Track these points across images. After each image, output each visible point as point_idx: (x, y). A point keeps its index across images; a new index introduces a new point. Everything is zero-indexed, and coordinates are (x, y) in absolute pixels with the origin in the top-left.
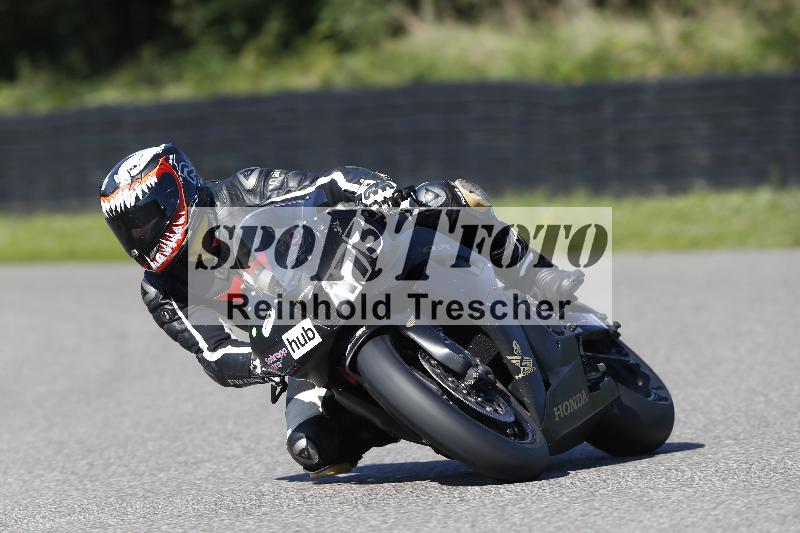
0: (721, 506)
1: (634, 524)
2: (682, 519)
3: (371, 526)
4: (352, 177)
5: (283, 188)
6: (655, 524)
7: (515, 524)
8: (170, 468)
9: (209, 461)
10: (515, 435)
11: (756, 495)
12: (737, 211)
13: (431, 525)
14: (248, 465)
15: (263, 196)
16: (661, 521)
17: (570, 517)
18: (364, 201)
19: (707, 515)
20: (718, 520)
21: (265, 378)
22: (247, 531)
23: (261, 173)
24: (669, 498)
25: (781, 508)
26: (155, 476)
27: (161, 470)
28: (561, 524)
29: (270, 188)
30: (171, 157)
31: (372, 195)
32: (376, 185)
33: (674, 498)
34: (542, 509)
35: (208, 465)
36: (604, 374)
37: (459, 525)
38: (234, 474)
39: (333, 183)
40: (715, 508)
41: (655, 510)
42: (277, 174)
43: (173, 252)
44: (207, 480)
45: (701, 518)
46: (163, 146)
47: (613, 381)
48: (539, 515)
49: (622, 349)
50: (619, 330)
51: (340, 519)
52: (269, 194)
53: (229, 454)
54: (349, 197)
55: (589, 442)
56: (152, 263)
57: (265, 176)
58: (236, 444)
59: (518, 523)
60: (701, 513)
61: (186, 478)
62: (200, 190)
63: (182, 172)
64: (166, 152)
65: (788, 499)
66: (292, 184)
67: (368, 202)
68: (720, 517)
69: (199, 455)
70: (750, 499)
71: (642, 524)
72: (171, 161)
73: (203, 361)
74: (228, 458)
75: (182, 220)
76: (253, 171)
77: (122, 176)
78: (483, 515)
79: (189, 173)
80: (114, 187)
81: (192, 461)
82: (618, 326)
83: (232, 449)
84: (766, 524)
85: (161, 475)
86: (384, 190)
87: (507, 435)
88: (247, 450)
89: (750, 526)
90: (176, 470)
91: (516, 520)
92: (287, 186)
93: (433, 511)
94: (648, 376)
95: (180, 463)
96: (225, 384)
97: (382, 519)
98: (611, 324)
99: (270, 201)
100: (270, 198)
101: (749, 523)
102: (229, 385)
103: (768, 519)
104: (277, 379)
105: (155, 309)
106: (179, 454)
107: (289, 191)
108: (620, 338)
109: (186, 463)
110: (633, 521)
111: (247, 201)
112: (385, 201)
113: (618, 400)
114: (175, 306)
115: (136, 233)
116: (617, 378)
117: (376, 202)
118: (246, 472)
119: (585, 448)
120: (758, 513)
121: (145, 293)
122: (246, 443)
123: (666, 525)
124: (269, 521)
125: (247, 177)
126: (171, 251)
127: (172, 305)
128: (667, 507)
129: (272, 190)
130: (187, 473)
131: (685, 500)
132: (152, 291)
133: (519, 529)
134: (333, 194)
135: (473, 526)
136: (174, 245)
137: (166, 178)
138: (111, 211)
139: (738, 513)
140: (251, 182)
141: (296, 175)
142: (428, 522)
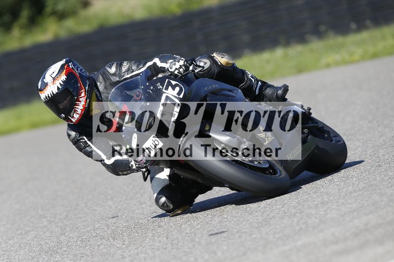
0: (286, 205)
1: (245, 222)
2: (268, 215)
3: (117, 247)
4: (163, 60)
5: (129, 70)
6: (255, 220)
7: (187, 233)
8: (14, 237)
9: (32, 230)
10: (270, 173)
11: (301, 197)
12: (268, 62)
13: (146, 241)
14: (52, 229)
15: (120, 76)
16: (258, 218)
17: (213, 225)
18: (170, 70)
19: (280, 211)
20: (285, 213)
21: (138, 169)
22: (57, 261)
23: (117, 64)
24: (260, 207)
25: (314, 201)
26: (7, 243)
27: (9, 240)
28: (210, 229)
29: (123, 71)
30: (70, 64)
31: (173, 66)
32: (175, 61)
33: (262, 206)
34: (199, 223)
35: (32, 233)
36: (308, 134)
37: (160, 239)
38: (46, 235)
39: (155, 64)
40: (283, 207)
41: (254, 213)
42: (125, 63)
43: (82, 111)
44: (33, 240)
45: (277, 213)
46: (64, 60)
47: (313, 137)
48: (199, 227)
49: (314, 120)
50: (311, 111)
51: (102, 247)
52: (123, 74)
53: (42, 225)
54: (163, 70)
55: (307, 170)
56: (72, 119)
57: (120, 66)
58: (44, 220)
59: (189, 232)
60: (276, 211)
61: (22, 241)
62: (89, 78)
63: (77, 70)
64: (67, 62)
65: (317, 196)
66: (134, 68)
67: (172, 70)
68: (286, 211)
69: (27, 229)
70: (299, 199)
71: (249, 222)
72: (70, 66)
73: (105, 165)
74: (41, 228)
75: (83, 95)
76: (113, 64)
77: (48, 78)
78: (171, 232)
79: (81, 70)
80: (45, 85)
81: (24, 232)
82: (310, 109)
83: (43, 223)
84: (309, 210)
85: (10, 242)
86: (179, 62)
87: (266, 174)
88: (50, 222)
89: (301, 212)
90: (17, 238)
91: (187, 231)
92: (132, 69)
93: (147, 235)
94: (329, 132)
95: (18, 234)
96: (118, 175)
97: (122, 243)
98: (306, 109)
99: (124, 78)
100: (123, 76)
101: (300, 211)
102: (120, 175)
103: (309, 208)
104: (144, 170)
105: (76, 142)
106: (17, 230)
107: (133, 71)
108: (312, 115)
109: (21, 234)
110: (244, 221)
111: (113, 80)
112: (181, 67)
113: (317, 147)
114: (86, 140)
115: (61, 106)
116: (315, 135)
117: (176, 69)
118: (51, 232)
119: (306, 174)
120: (304, 205)
121: (69, 136)
122: (49, 219)
123: (261, 220)
124: (67, 254)
125: (110, 67)
126: (81, 111)
127: (84, 139)
128: (260, 211)
129: (124, 72)
130: (22, 239)
131: (267, 206)
132: (73, 134)
133: (190, 235)
134: (155, 70)
135: (167, 238)
136: (82, 108)
137: (70, 75)
138: (46, 97)
139: (294, 207)
140: (113, 70)
141: (135, 63)
142: (144, 240)
